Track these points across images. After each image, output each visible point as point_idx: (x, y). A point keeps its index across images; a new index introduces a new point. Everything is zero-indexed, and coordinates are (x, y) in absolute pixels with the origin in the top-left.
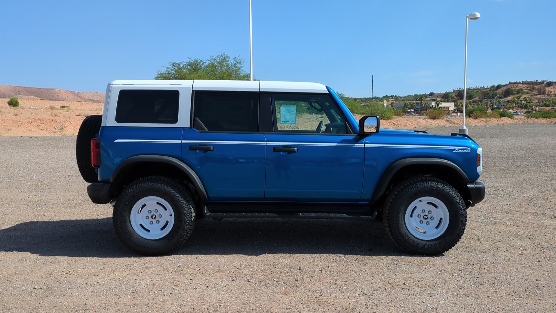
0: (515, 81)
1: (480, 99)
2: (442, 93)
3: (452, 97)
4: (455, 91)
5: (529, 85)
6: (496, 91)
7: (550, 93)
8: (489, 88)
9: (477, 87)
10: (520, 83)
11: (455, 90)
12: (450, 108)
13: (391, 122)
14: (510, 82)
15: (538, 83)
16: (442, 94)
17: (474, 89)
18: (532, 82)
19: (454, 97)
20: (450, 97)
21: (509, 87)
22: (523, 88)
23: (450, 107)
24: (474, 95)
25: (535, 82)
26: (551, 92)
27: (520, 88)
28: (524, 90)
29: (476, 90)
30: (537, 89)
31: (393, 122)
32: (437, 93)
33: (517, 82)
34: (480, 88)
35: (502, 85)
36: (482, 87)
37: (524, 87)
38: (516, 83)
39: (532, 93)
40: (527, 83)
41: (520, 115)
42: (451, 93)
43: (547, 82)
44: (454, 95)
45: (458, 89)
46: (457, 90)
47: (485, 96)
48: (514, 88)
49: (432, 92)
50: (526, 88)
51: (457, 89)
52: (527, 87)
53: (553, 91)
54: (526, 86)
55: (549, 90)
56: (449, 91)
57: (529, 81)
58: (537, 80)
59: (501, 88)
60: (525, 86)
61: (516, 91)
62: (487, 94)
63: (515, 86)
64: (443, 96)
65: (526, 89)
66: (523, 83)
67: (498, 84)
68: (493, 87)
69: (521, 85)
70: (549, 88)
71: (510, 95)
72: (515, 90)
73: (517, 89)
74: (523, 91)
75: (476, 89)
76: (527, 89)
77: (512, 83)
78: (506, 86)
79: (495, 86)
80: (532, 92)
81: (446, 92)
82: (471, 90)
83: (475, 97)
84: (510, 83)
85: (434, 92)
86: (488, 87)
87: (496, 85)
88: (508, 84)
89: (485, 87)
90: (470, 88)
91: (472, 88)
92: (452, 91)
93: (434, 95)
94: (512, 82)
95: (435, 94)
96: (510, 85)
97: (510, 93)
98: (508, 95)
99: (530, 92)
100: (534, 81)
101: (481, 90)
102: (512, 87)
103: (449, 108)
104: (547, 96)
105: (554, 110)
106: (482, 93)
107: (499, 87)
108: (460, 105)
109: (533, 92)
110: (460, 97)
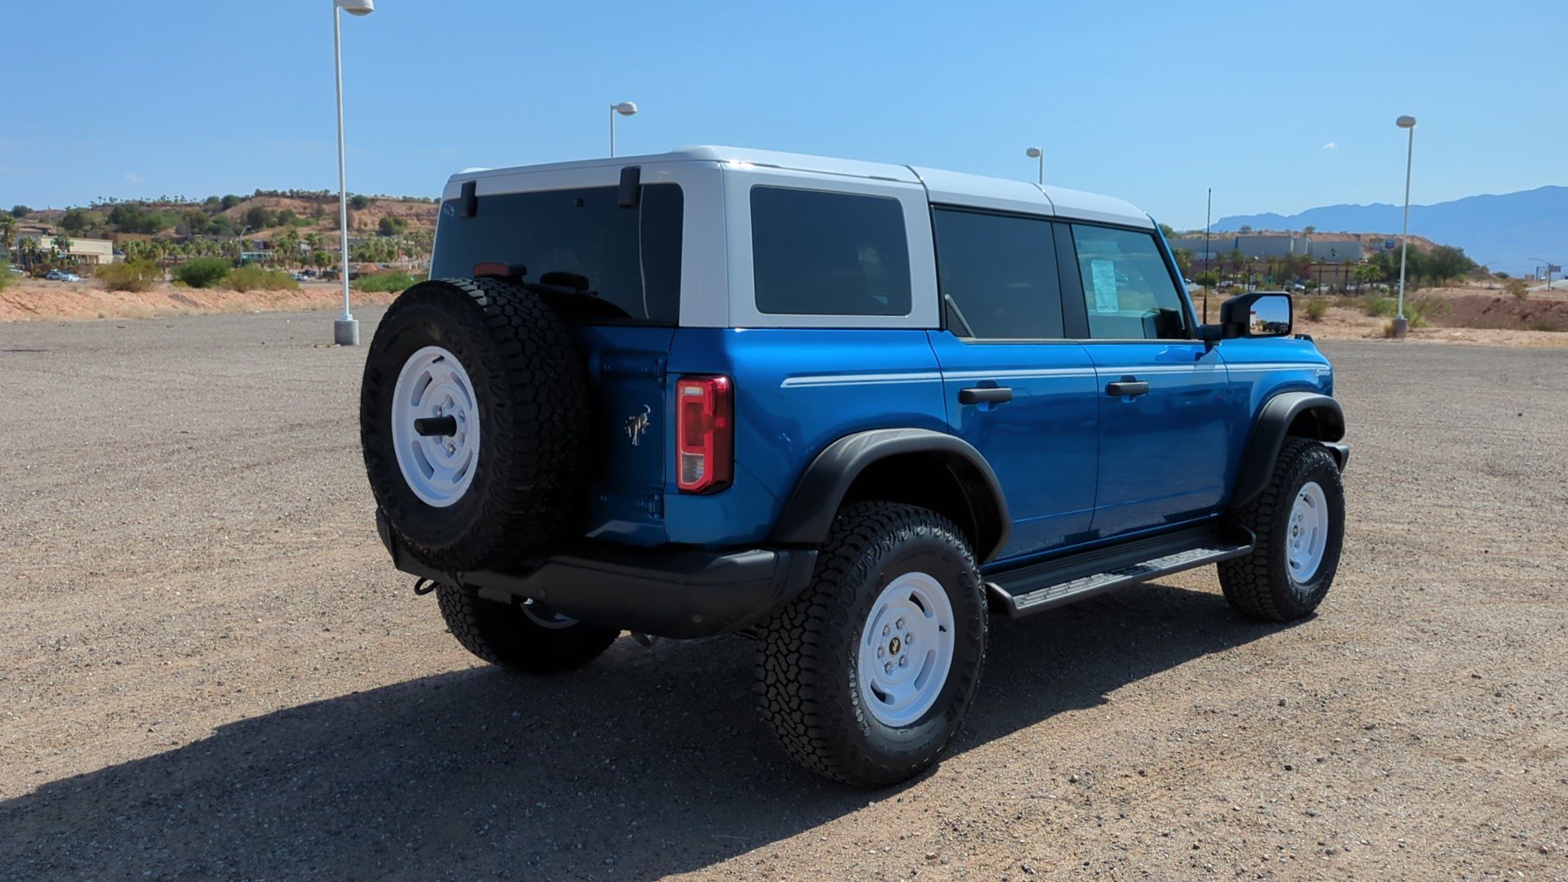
0: (272, 190)
1: (181, 234)
2: (56, 211)
3: (93, 224)
4: (100, 206)
5: (308, 202)
6: (223, 214)
7: (363, 227)
8: (202, 203)
9: (162, 198)
10: (284, 195)
11: (98, 203)
12: (101, 257)
13: (12, 300)
14: (258, 191)
15: (331, 199)
16: (58, 213)
17: (155, 204)
18: (314, 194)
19: (100, 225)
20: (87, 224)
21: (257, 203)
22: (294, 210)
23: (102, 254)
24: (159, 223)
25: (322, 194)
26: (366, 225)
27: (285, 209)
28: (298, 216)
29: (163, 208)
30: (329, 214)
31: (18, 299)
32: (40, 209)
33: (276, 191)
34: (173, 201)
35: (237, 198)
36: (179, 198)
37: (296, 208)
38: (273, 194)
39: (318, 224)
40: (303, 197)
41: (309, 283)
42: (87, 210)
43: (353, 198)
44: (99, 218)
45: (108, 201)
46: (104, 205)
47: (193, 227)
48: (271, 206)
49: (20, 205)
50: (302, 210)
51: (102, 202)
52: (305, 208)
53: (369, 222)
54: (302, 204)
55: (360, 219)
56: (78, 205)
57: (309, 193)
58: (326, 191)
59: (236, 205)
60: (297, 203)
61: (276, 217)
62: (200, 221)
63: (272, 203)
64: (65, 219)
65: (300, 213)
66: (293, 195)
67: (225, 194)
68: (211, 200)
69: (287, 201)
70: (360, 212)
71: (263, 226)
72: (273, 212)
73: (279, 210)
74: (297, 219)
75: (162, 205)
76: (304, 214)
77: (265, 195)
78: (248, 202)
79: (218, 198)
80: (318, 220)
81: (68, 209)
82: (148, 206)
83: (165, 228)
84: (259, 194)
85: (28, 207)
86: (197, 201)
87: (221, 197)
88: (252, 197)
89: (189, 202)
90: (144, 200)
91: (151, 201)
92: (86, 205)
93: (29, 215)
94: (263, 190)
95: (30, 211)
96: (259, 198)
97: (262, 221)
98: (258, 227)
99: (311, 220)
100: (319, 191)
101: (178, 209)
102: (264, 206)
103: (97, 257)
104: (356, 233)
105: (391, 270)
106: (184, 218)
107: (228, 202)
108: (136, 248)
109: (321, 222)
110: (119, 226)
